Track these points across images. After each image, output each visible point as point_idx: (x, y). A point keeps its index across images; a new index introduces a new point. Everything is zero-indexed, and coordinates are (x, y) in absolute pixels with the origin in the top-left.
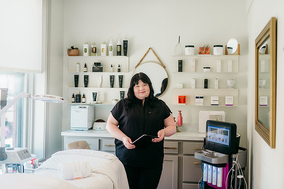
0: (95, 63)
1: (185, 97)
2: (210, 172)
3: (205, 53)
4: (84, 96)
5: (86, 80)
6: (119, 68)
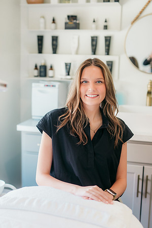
4: (51, 67)
5: (55, 42)
6: (105, 24)
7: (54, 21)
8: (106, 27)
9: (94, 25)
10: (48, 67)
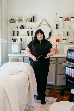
0: (21, 26)
1: (59, 39)
2: (69, 71)
3: (67, 21)
5: (18, 33)
7: (17, 27)
8: (31, 29)
9: (28, 28)
10: (16, 39)
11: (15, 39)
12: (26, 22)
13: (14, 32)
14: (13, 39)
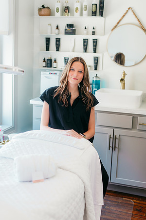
0: (67, 25)
4: (55, 60)
5: (58, 43)
6: (93, 30)
7: (57, 28)
8: (94, 33)
9: (85, 31)
11: (51, 60)
12: (81, 15)
13: (48, 40)
14: (44, 60)
